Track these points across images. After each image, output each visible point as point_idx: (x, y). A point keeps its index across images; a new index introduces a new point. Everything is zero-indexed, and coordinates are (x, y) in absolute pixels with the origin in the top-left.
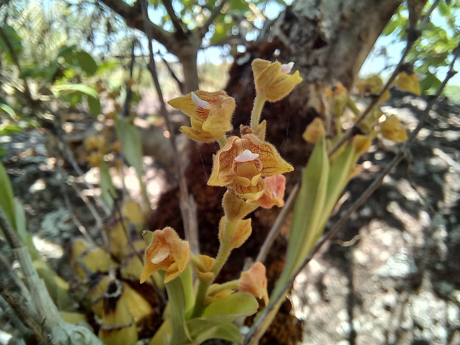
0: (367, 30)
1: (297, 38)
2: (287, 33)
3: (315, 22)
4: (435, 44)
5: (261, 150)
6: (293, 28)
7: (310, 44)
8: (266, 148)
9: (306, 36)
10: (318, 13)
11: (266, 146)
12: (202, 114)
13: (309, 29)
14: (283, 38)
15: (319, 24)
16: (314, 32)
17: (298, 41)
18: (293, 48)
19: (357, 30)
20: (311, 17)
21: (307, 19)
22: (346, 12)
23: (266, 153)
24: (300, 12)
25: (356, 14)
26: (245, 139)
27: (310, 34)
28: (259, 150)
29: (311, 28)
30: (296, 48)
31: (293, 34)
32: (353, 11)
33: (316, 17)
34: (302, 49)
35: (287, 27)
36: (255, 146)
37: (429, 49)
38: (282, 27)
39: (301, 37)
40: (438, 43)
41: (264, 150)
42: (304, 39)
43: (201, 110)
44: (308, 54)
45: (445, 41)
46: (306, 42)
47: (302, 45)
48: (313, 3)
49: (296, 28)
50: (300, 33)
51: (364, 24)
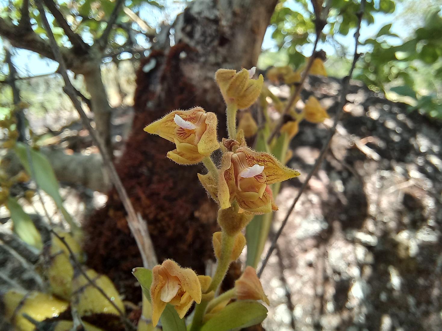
0: (257, 22)
1: (202, 39)
2: (190, 35)
3: (216, 21)
4: (297, 26)
5: (256, 161)
6: (196, 29)
7: (216, 43)
8: (263, 157)
9: (210, 35)
10: (217, 13)
11: (262, 156)
12: (182, 135)
13: (211, 29)
14: (187, 40)
15: (220, 23)
16: (217, 31)
17: (204, 42)
18: (199, 48)
19: (249, 24)
20: (212, 17)
21: (208, 19)
22: (236, 8)
23: (263, 162)
24: (199, 13)
25: (246, 10)
26: (240, 153)
27: (214, 34)
28: (255, 161)
29: (214, 27)
30: (203, 48)
31: (197, 35)
32: (242, 6)
33: (216, 17)
34: (209, 49)
35: (188, 28)
36: (250, 158)
37: (293, 31)
38: (183, 30)
39: (206, 37)
40: (298, 25)
41: (261, 160)
42: (209, 39)
43: (182, 131)
44: (216, 52)
45: (303, 23)
46: (212, 41)
47: (208, 45)
48: (211, 4)
49: (198, 30)
50: (204, 34)
51: (254, 18)
